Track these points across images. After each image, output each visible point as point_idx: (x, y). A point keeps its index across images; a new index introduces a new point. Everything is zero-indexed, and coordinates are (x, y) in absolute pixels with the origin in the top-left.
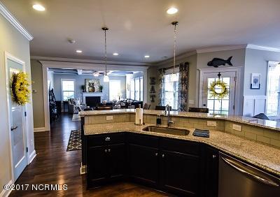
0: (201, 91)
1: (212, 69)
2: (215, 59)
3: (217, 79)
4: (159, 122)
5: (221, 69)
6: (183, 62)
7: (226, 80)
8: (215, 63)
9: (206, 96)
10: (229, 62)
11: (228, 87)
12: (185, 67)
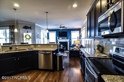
0: (21, 38)
1: (25, 30)
2: (26, 26)
3: (27, 34)
4: (11, 48)
5: (28, 30)
6: (12, 25)
7: (30, 34)
8: (26, 27)
9: (23, 40)
10: (30, 28)
11: (31, 36)
12: (13, 27)
